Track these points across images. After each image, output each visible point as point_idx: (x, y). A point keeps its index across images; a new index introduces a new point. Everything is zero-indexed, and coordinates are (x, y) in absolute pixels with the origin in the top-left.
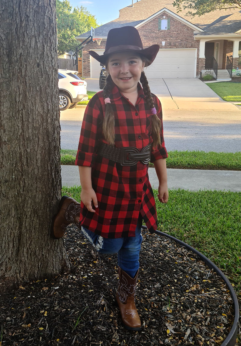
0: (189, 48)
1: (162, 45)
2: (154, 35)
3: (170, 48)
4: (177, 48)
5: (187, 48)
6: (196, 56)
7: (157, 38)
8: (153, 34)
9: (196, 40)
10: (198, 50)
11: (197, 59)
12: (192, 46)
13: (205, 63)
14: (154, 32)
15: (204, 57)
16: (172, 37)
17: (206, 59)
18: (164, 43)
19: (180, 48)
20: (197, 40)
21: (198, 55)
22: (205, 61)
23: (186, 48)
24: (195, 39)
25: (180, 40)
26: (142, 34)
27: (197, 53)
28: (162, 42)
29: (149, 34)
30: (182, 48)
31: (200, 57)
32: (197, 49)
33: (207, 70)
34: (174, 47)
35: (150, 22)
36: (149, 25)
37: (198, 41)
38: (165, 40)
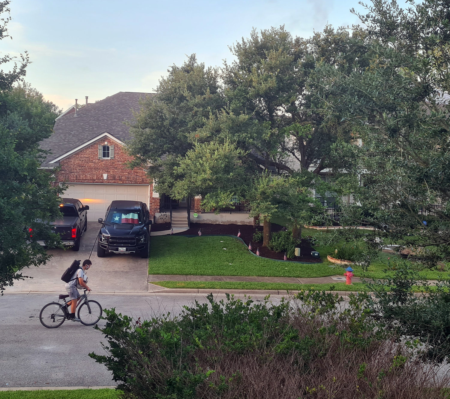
0: (139, 183)
1: (103, 180)
2: (92, 165)
3: (114, 182)
4: (123, 183)
5: (137, 183)
6: (149, 195)
7: (96, 169)
8: (90, 164)
10: (152, 187)
11: (150, 198)
12: (143, 182)
13: (159, 204)
14: (92, 162)
15: (159, 197)
16: (116, 168)
18: (105, 176)
19: (127, 183)
21: (151, 193)
22: (159, 201)
23: (135, 183)
27: (151, 191)
28: (104, 174)
29: (86, 163)
30: (130, 183)
31: (153, 196)
32: (149, 185)
33: (162, 213)
34: (119, 182)
35: (87, 148)
38: (108, 172)
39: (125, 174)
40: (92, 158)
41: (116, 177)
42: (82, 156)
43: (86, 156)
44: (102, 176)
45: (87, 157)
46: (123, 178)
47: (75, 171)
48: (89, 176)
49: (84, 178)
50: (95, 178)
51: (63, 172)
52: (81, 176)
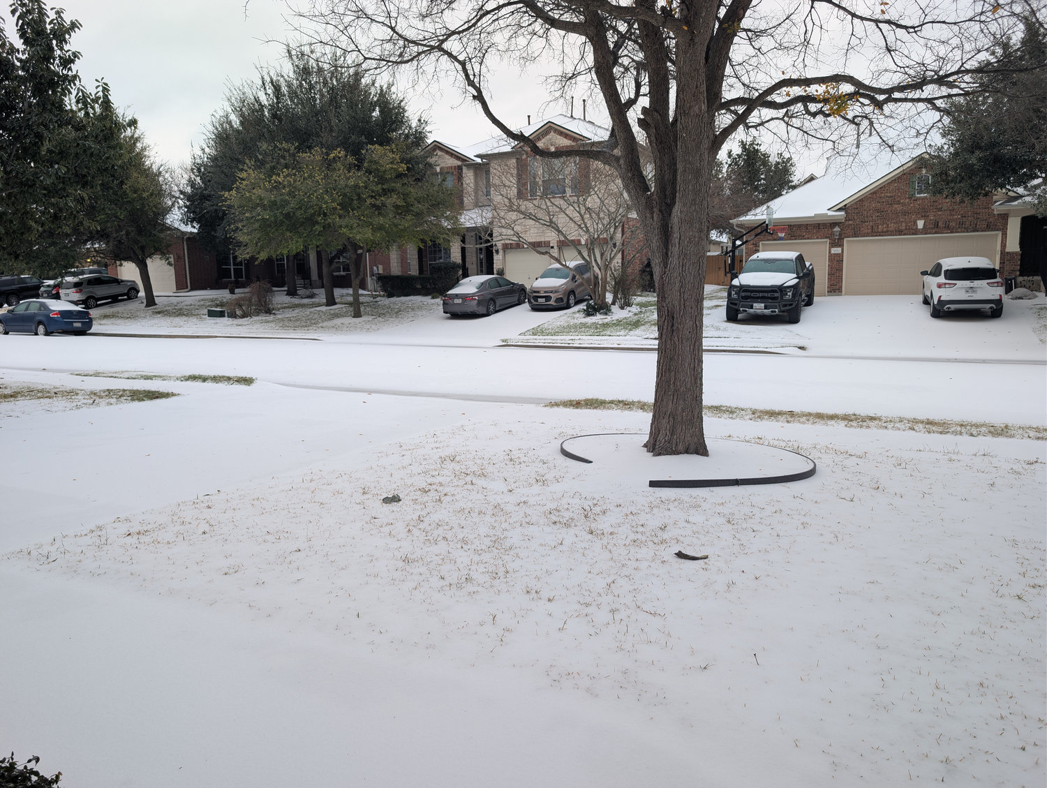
0: (982, 231)
1: (917, 228)
2: (898, 207)
3: (936, 233)
4: (951, 232)
5: (978, 231)
6: (999, 248)
7: (905, 213)
8: (896, 206)
9: (998, 214)
10: (1004, 235)
11: (1001, 253)
12: (989, 228)
13: (1019, 262)
14: (899, 203)
15: (1019, 250)
16: (940, 210)
17: (1022, 255)
18: (920, 224)
19: (959, 232)
20: (1001, 214)
21: (1004, 245)
22: (1019, 257)
23: (974, 231)
24: (995, 213)
25: (959, 216)
26: (871, 208)
27: (1002, 241)
28: (918, 222)
29: (888, 206)
30: (964, 232)
31: (1007, 250)
32: (1000, 233)
33: (1026, 278)
34: (946, 231)
35: (891, 182)
36: (887, 188)
37: (1004, 217)
38: (924, 217)
39: (956, 217)
40: (898, 196)
41: (940, 224)
42: (883, 195)
43: (889, 195)
44: (915, 224)
45: (891, 197)
46: (953, 224)
47: (871, 219)
48: (892, 226)
49: (885, 230)
50: (904, 228)
51: (850, 222)
52: (880, 227)
